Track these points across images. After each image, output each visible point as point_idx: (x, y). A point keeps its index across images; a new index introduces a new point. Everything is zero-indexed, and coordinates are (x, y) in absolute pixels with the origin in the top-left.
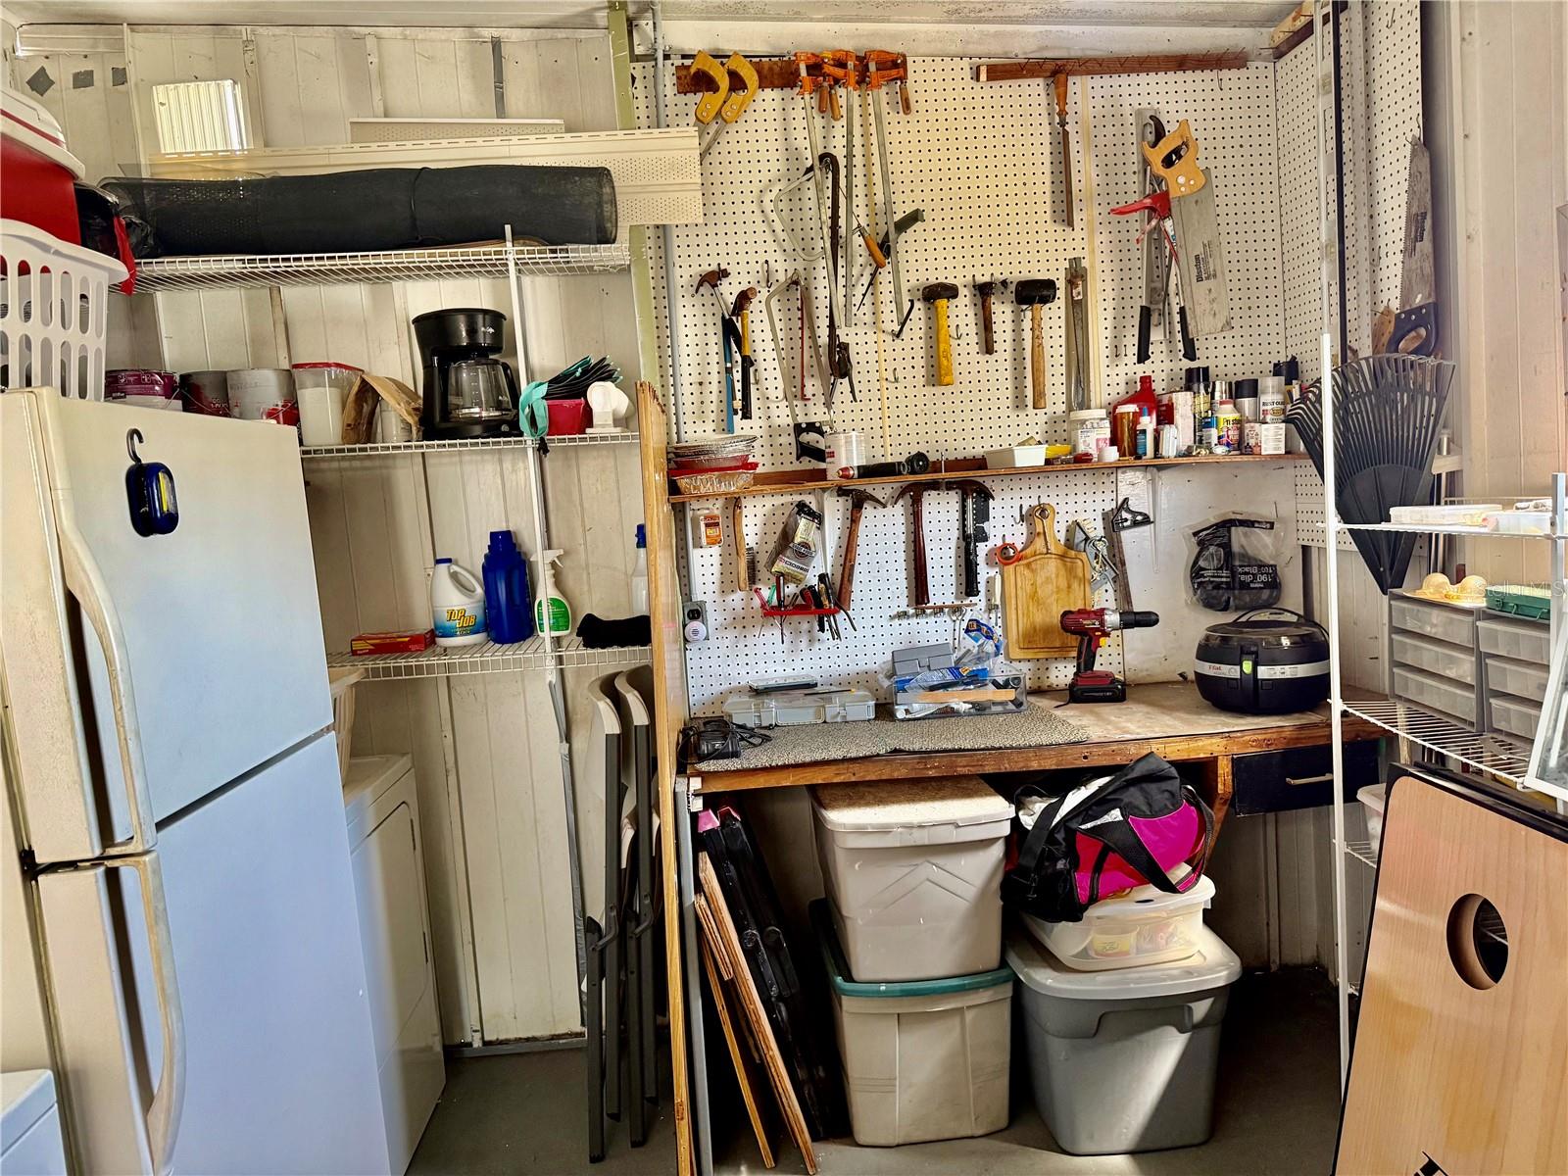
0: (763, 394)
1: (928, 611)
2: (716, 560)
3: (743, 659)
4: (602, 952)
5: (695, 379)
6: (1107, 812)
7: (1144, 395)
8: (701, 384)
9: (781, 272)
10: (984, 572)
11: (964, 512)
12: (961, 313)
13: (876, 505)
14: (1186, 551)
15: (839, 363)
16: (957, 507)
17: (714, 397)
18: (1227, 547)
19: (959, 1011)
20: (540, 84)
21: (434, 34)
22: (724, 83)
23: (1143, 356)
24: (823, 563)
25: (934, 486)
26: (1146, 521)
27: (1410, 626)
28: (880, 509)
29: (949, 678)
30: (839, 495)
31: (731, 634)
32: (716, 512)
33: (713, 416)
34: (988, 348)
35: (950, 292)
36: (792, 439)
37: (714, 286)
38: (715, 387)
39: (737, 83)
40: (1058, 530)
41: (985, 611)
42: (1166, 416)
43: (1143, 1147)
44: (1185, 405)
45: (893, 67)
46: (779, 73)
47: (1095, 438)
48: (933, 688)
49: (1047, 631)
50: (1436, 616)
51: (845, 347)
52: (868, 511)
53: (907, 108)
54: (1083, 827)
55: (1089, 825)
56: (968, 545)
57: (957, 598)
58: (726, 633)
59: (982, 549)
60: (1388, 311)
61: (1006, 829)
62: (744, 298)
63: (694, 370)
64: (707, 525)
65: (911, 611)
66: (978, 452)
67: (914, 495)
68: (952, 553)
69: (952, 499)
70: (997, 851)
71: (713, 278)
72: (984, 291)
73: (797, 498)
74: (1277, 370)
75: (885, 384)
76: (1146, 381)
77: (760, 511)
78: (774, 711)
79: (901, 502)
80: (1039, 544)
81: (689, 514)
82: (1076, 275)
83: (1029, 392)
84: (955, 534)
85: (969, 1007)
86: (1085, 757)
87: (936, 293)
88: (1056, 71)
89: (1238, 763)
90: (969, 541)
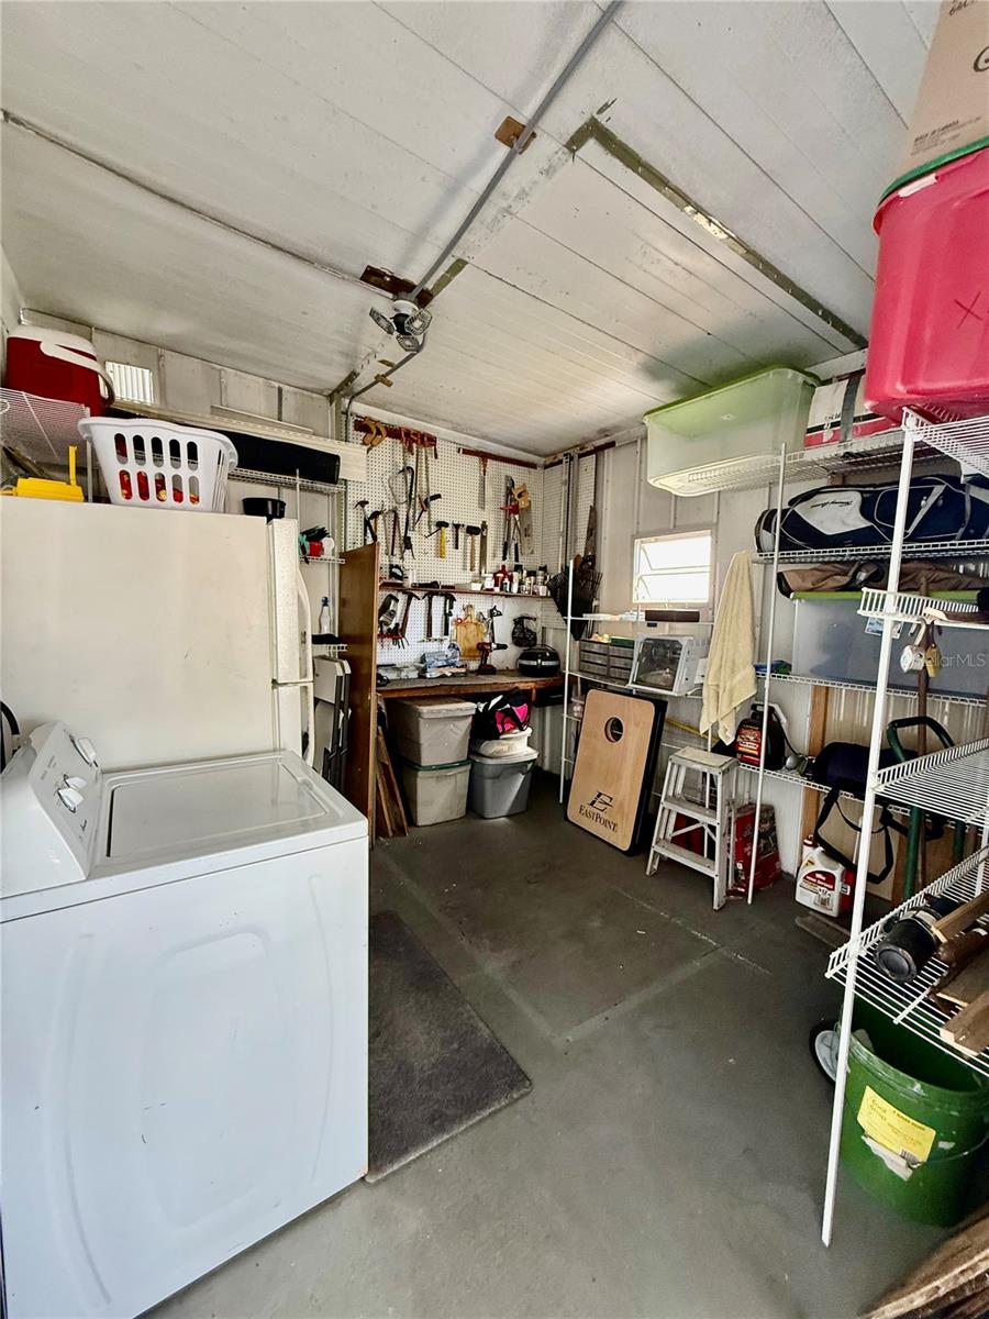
1: (433, 640)
4: (330, 761)
6: (505, 705)
7: (503, 571)
8: (354, 543)
9: (388, 507)
10: (451, 628)
11: (445, 604)
12: (448, 533)
13: (416, 598)
14: (511, 626)
15: (407, 543)
18: (522, 625)
19: (455, 775)
20: (296, 411)
21: (250, 377)
22: (375, 432)
23: (504, 558)
24: (397, 619)
25: (437, 594)
26: (501, 614)
27: (587, 648)
28: (418, 600)
29: (443, 664)
30: (404, 594)
34: (457, 548)
35: (446, 525)
36: (388, 570)
37: (363, 507)
39: (379, 433)
40: (475, 614)
42: (511, 579)
44: (516, 575)
45: (432, 440)
46: (394, 433)
47: (489, 583)
48: (438, 667)
49: (470, 650)
50: (596, 646)
51: (409, 538)
52: (414, 601)
53: (436, 457)
54: (499, 710)
56: (446, 617)
57: (441, 636)
59: (451, 618)
60: (579, 556)
61: (474, 712)
62: (375, 515)
65: (425, 640)
66: (451, 584)
67: (430, 595)
68: (441, 618)
69: (443, 598)
70: (470, 719)
71: (363, 503)
72: (457, 527)
73: (391, 593)
74: (541, 569)
76: (504, 567)
79: (425, 598)
80: (469, 619)
82: (484, 526)
83: (468, 565)
84: (442, 613)
85: (459, 773)
86: (492, 689)
87: (441, 525)
88: (484, 456)
89: (537, 690)
90: (447, 615)
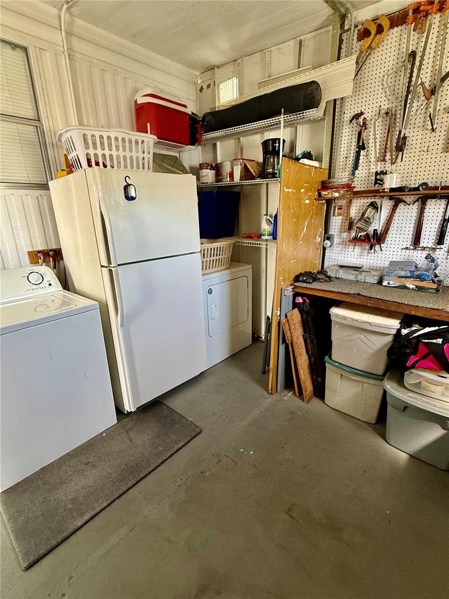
0: (369, 160)
1: (419, 248)
2: (340, 221)
3: (343, 255)
5: (344, 156)
6: (436, 339)
8: (346, 158)
13: (405, 204)
15: (401, 146)
16: (444, 206)
17: (350, 163)
19: (363, 382)
20: (314, 53)
21: (285, 45)
22: (374, 31)
24: (377, 225)
25: (434, 197)
28: (407, 206)
29: (409, 274)
30: (389, 200)
31: (341, 246)
32: (343, 204)
33: (349, 169)
36: (374, 177)
37: (357, 119)
38: (351, 159)
39: (380, 30)
41: (446, 252)
43: (416, 456)
48: (400, 277)
51: (404, 138)
52: (401, 206)
54: (424, 341)
55: (426, 341)
56: (444, 223)
57: (434, 245)
58: (339, 246)
63: (345, 153)
64: (338, 209)
65: (412, 247)
67: (423, 200)
68: (437, 226)
71: (358, 116)
73: (373, 200)
75: (423, 153)
77: (358, 204)
78: (342, 274)
79: (417, 203)
81: (333, 205)
85: (366, 383)
86: (438, 316)
